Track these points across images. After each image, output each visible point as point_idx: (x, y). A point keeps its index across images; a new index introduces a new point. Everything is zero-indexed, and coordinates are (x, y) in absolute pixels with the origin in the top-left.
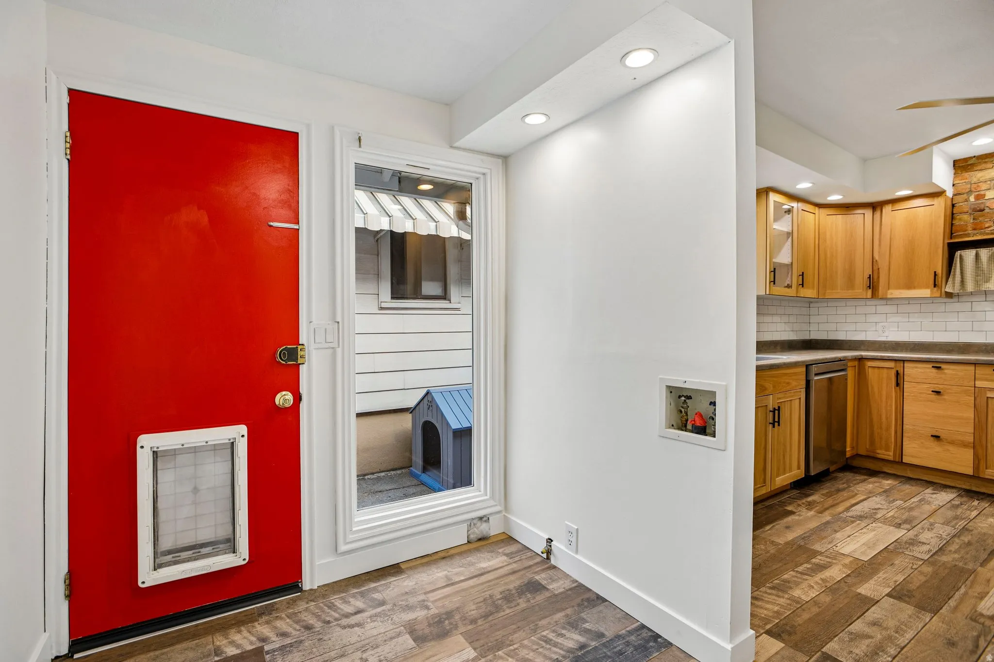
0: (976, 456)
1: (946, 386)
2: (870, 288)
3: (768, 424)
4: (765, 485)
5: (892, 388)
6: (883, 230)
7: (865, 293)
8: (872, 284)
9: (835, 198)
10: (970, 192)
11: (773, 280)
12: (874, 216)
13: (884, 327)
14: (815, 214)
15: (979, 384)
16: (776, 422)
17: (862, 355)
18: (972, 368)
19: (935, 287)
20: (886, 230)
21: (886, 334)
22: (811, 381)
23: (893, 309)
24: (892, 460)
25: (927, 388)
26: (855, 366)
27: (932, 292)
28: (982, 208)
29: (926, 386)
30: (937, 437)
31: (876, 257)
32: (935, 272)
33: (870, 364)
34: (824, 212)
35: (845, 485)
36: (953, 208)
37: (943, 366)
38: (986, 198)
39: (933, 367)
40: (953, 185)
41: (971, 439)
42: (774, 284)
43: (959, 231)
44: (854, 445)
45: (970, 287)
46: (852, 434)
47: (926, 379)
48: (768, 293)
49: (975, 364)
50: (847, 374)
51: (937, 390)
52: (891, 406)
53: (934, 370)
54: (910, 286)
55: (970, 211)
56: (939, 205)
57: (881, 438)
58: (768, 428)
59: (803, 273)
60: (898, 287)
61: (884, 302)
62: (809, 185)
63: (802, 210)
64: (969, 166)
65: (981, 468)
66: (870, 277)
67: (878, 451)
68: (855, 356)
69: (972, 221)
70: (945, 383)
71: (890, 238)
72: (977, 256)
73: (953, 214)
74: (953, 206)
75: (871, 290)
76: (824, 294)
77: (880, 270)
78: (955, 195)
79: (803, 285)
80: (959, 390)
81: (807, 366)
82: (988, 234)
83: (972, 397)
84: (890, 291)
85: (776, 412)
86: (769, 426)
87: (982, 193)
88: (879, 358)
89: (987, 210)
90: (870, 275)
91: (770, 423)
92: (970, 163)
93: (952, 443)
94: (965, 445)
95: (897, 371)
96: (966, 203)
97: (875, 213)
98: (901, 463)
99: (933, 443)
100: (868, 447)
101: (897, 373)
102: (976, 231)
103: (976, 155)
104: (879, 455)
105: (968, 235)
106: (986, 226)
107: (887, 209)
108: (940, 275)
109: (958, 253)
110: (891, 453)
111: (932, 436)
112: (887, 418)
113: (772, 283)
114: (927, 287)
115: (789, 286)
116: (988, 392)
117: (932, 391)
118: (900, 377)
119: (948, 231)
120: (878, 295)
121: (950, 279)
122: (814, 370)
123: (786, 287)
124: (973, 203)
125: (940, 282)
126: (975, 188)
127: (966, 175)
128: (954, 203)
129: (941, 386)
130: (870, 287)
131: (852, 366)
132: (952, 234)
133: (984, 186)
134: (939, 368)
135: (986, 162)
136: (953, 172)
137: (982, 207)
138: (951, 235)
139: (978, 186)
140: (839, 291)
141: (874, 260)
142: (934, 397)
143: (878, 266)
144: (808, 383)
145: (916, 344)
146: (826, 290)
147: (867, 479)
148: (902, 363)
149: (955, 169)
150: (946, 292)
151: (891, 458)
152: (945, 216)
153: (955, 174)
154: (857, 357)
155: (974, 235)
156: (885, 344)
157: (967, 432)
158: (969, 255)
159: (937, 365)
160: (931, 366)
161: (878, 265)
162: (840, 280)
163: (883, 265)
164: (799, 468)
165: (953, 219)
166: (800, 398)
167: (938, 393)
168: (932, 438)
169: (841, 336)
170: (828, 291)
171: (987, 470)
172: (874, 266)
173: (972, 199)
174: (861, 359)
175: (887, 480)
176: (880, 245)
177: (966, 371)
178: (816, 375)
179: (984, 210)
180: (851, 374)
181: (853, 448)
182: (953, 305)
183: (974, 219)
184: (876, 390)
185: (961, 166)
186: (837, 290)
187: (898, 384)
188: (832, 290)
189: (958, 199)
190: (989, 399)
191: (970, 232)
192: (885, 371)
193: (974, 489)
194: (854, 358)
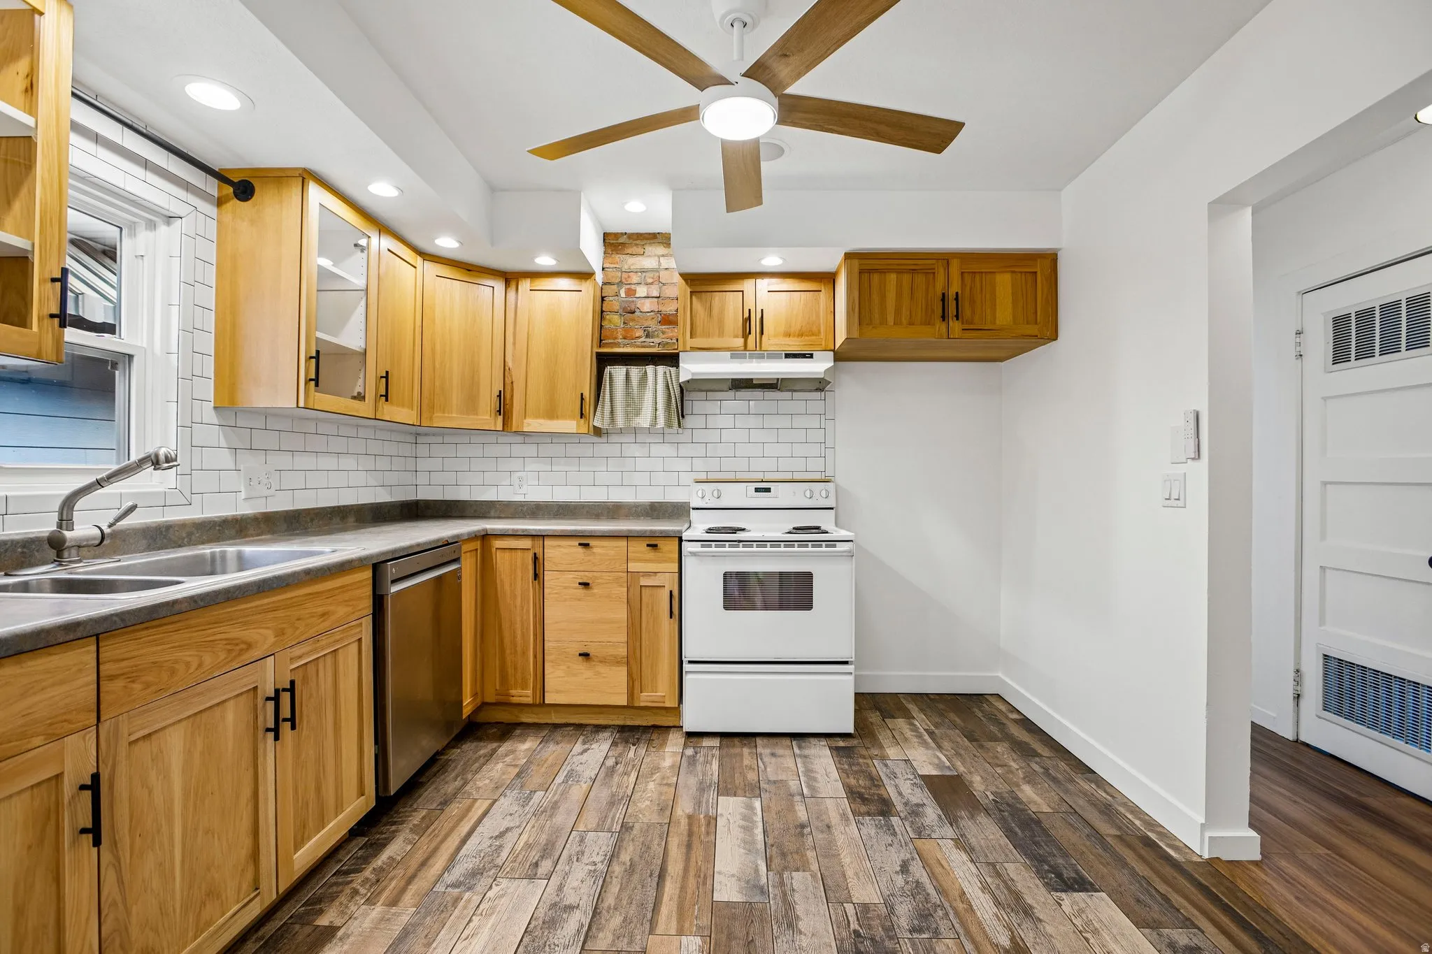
0: (630, 674)
1: (595, 574)
2: (500, 414)
3: (261, 733)
4: (259, 893)
5: (529, 582)
6: (518, 320)
7: (493, 423)
8: (503, 408)
9: (447, 243)
10: (620, 283)
11: (313, 377)
12: (508, 294)
13: (520, 479)
14: (415, 267)
15: (633, 567)
16: (285, 720)
17: (486, 530)
18: (623, 543)
19: (581, 418)
20: (523, 319)
21: (523, 490)
22: (385, 597)
23: (531, 450)
24: (531, 702)
25: (572, 579)
26: (476, 550)
27: (578, 425)
28: (633, 309)
29: (571, 576)
30: (585, 655)
31: (510, 363)
32: (582, 394)
33: (498, 543)
34: (431, 269)
35: (458, 783)
36: (602, 303)
37: (592, 542)
38: (637, 295)
39: (580, 544)
40: (603, 269)
41: (623, 651)
42: (317, 385)
43: (609, 339)
44: (479, 690)
45: (620, 422)
46: (474, 670)
47: (571, 564)
48: (302, 404)
49: (628, 536)
50: (461, 568)
51: (585, 580)
52: (528, 611)
53: (580, 549)
54: (551, 414)
55: (621, 311)
56: (588, 292)
57: (516, 669)
58: (261, 746)
59: (387, 372)
60: (537, 416)
61: (519, 439)
62: (393, 193)
63: (389, 250)
64: (619, 246)
65: (636, 691)
66: (499, 396)
67: (513, 692)
68: (474, 532)
69: (622, 326)
70: (594, 569)
71: (528, 333)
72: (627, 375)
73: (602, 312)
74: (603, 299)
75: (502, 416)
76: (431, 419)
77: (514, 383)
78: (604, 284)
79: (386, 396)
80: (610, 578)
81: (376, 567)
82: (638, 347)
83: (624, 587)
84: (528, 421)
85: (286, 697)
86: (265, 737)
87: (633, 287)
88: (511, 533)
89: (637, 313)
90: (500, 391)
91: (268, 730)
92: (621, 240)
93: (603, 661)
94: (616, 662)
95: (535, 554)
96: (616, 298)
97: (509, 290)
98: (543, 704)
99: (580, 665)
100: (498, 688)
101: (535, 558)
102: (626, 341)
103: (629, 231)
104: (514, 698)
105: (618, 345)
106: (637, 335)
107: (525, 285)
108: (588, 400)
109: (608, 369)
110: (529, 692)
111: (580, 655)
112: (523, 634)
113: (313, 383)
114: (572, 417)
115: (360, 397)
116: (641, 578)
117: (580, 584)
118: (539, 563)
119: (597, 335)
120: (511, 429)
121: (599, 408)
122: (392, 570)
123: (354, 398)
124: (623, 299)
125: (588, 410)
126: (626, 279)
127: (617, 257)
128: (603, 295)
129: (590, 575)
130: (500, 411)
131: (471, 551)
132: (601, 340)
133: (635, 279)
134: (586, 545)
135: (636, 245)
136: (603, 249)
137: (633, 307)
138: (600, 342)
139: (629, 277)
140: (454, 415)
141: (507, 368)
142: (581, 591)
143: (512, 378)
144: (379, 602)
145: (560, 506)
146: (434, 413)
147: (494, 751)
148: (541, 539)
149: (605, 246)
150: (594, 426)
151: (529, 700)
152: (594, 311)
153: (605, 253)
154: (478, 534)
155: (625, 345)
156: (523, 506)
157: (617, 642)
158: (618, 372)
159: (585, 541)
160: (576, 543)
161: (511, 376)
162: (456, 398)
163: (518, 376)
164: (361, 793)
165: (602, 318)
166: (360, 640)
167: (585, 585)
168: (581, 658)
169: (463, 495)
170: (435, 415)
171: (642, 694)
172: (506, 379)
173: (623, 294)
174: (485, 537)
175: (524, 741)
176: (514, 344)
177: (618, 549)
178: (394, 582)
179: (634, 312)
180: (468, 567)
181: (475, 695)
182: (603, 448)
183: (624, 323)
184: (507, 587)
185: (613, 242)
186: (452, 413)
187: (536, 576)
188: (444, 413)
189: (609, 290)
190: (643, 588)
191: (620, 341)
192: (519, 553)
193: (629, 723)
194: (473, 535)
